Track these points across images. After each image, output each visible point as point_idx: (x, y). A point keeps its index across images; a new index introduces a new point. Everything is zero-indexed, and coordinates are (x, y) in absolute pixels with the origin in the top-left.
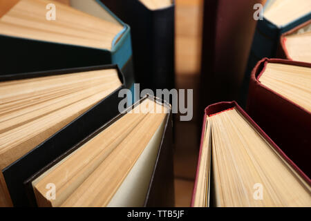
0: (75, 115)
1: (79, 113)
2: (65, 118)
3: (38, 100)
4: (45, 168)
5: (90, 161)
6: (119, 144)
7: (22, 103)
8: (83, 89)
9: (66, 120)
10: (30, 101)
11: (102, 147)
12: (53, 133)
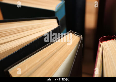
0: (35, 38)
1: (37, 38)
2: (29, 40)
3: (18, 31)
4: (15, 63)
5: (39, 61)
6: (55, 54)
7: (11, 32)
8: (40, 27)
9: (30, 41)
10: (14, 31)
11: (46, 55)
12: (23, 46)
